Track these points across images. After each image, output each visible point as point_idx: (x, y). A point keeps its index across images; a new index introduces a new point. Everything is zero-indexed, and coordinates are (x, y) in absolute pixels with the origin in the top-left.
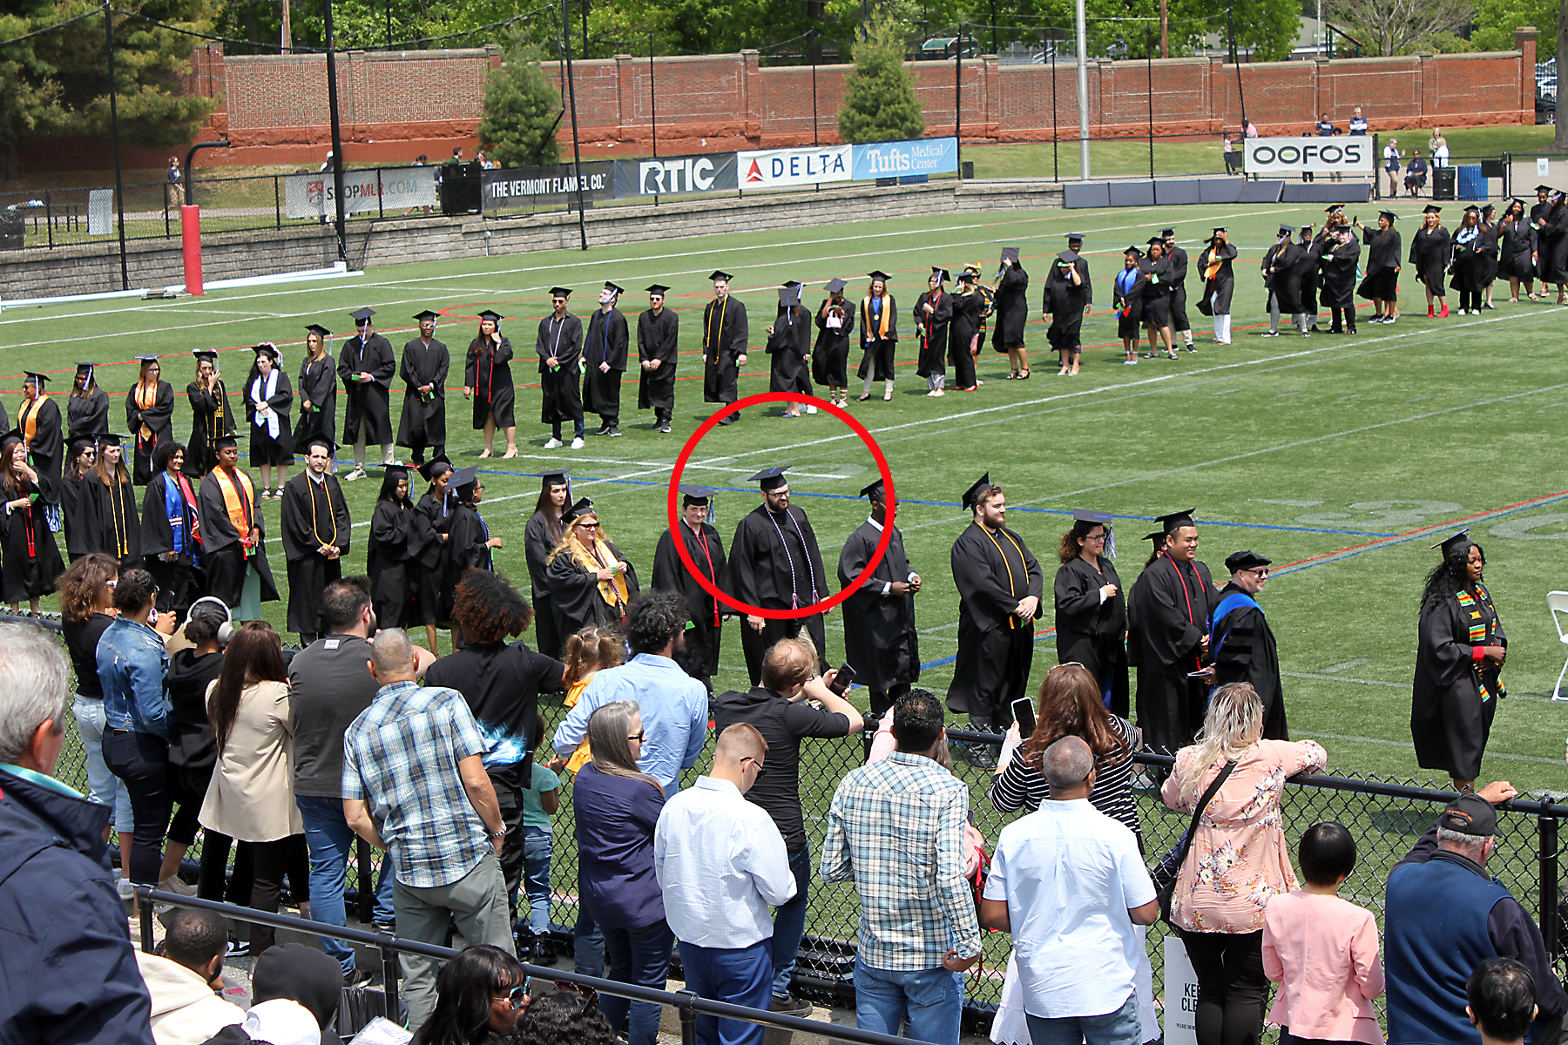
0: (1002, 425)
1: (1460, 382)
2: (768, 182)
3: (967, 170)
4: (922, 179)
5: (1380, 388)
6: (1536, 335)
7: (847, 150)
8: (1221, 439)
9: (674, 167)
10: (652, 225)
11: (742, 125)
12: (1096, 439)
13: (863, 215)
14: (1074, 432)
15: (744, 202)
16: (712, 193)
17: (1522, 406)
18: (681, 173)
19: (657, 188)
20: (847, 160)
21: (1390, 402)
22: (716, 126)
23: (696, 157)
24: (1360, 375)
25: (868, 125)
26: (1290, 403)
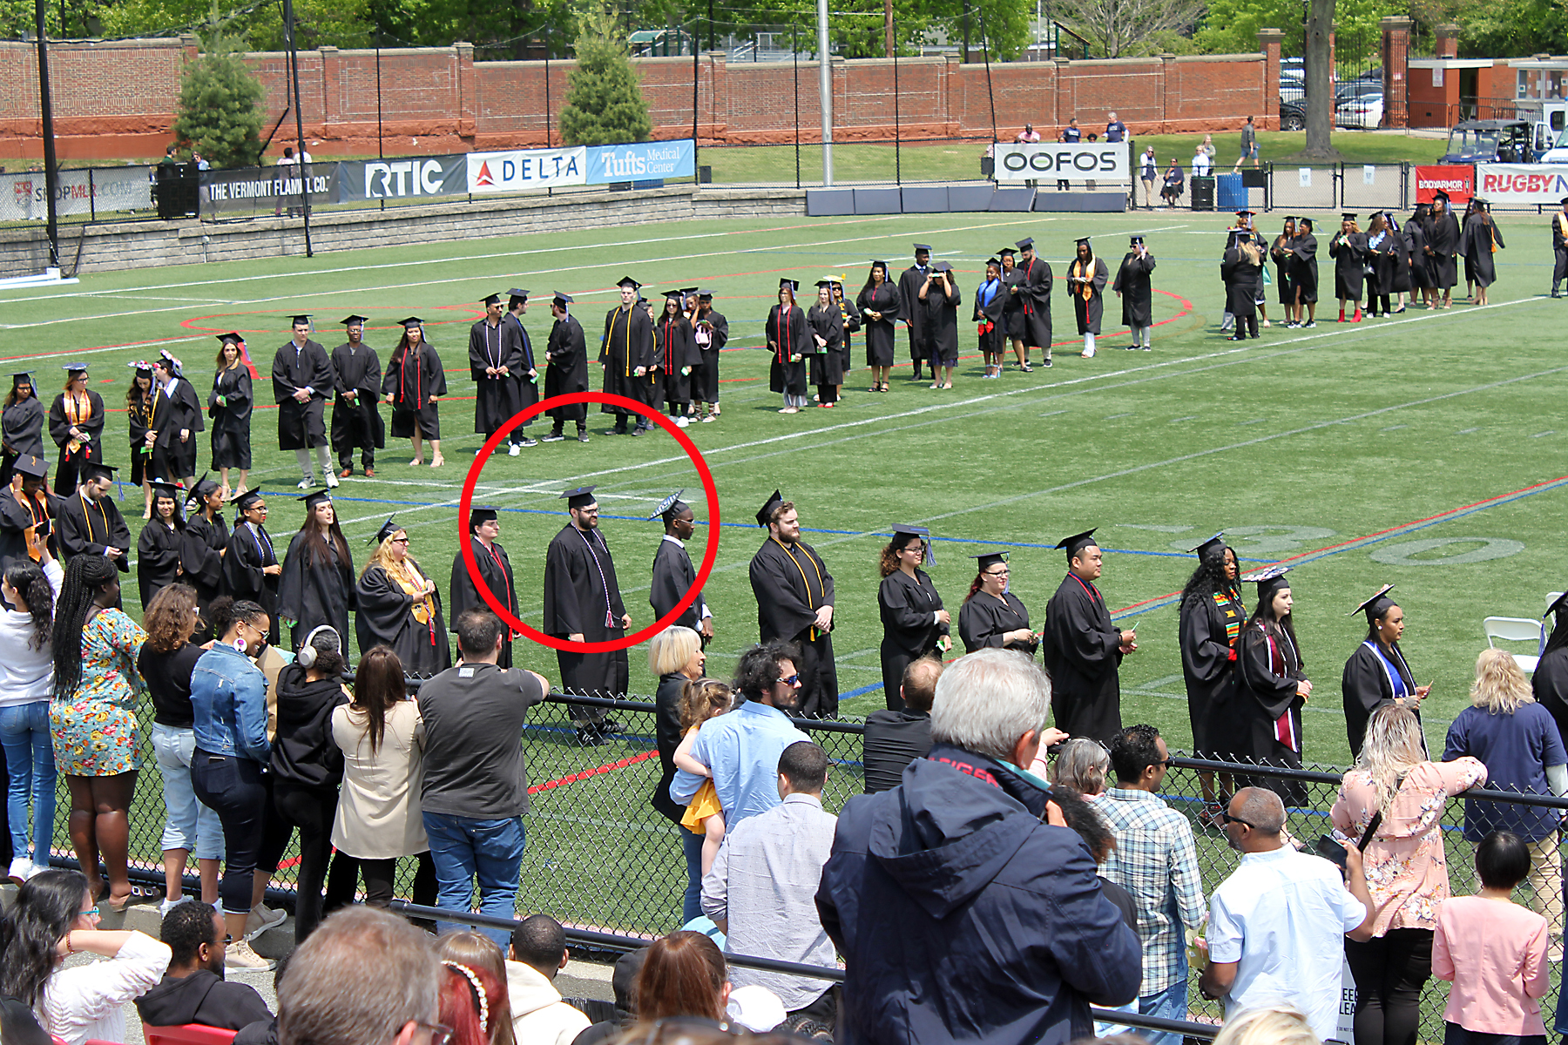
0: (834, 448)
1: (1290, 404)
2: (499, 186)
3: (704, 174)
4: (658, 183)
5: (1210, 410)
6: (1351, 355)
7: (581, 152)
8: (1066, 462)
9: (401, 168)
10: (378, 231)
11: (456, 124)
12: (936, 463)
13: (598, 221)
14: (910, 454)
15: (475, 206)
16: (444, 198)
17: (1361, 429)
18: (409, 176)
19: (383, 191)
20: (581, 164)
21: (1226, 424)
22: (428, 123)
23: (424, 159)
24: (1184, 396)
25: (593, 124)
26: (1123, 424)
